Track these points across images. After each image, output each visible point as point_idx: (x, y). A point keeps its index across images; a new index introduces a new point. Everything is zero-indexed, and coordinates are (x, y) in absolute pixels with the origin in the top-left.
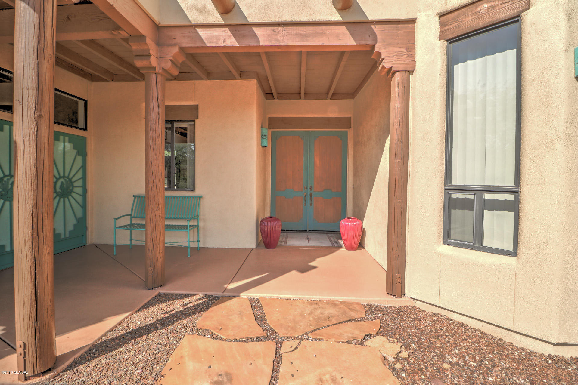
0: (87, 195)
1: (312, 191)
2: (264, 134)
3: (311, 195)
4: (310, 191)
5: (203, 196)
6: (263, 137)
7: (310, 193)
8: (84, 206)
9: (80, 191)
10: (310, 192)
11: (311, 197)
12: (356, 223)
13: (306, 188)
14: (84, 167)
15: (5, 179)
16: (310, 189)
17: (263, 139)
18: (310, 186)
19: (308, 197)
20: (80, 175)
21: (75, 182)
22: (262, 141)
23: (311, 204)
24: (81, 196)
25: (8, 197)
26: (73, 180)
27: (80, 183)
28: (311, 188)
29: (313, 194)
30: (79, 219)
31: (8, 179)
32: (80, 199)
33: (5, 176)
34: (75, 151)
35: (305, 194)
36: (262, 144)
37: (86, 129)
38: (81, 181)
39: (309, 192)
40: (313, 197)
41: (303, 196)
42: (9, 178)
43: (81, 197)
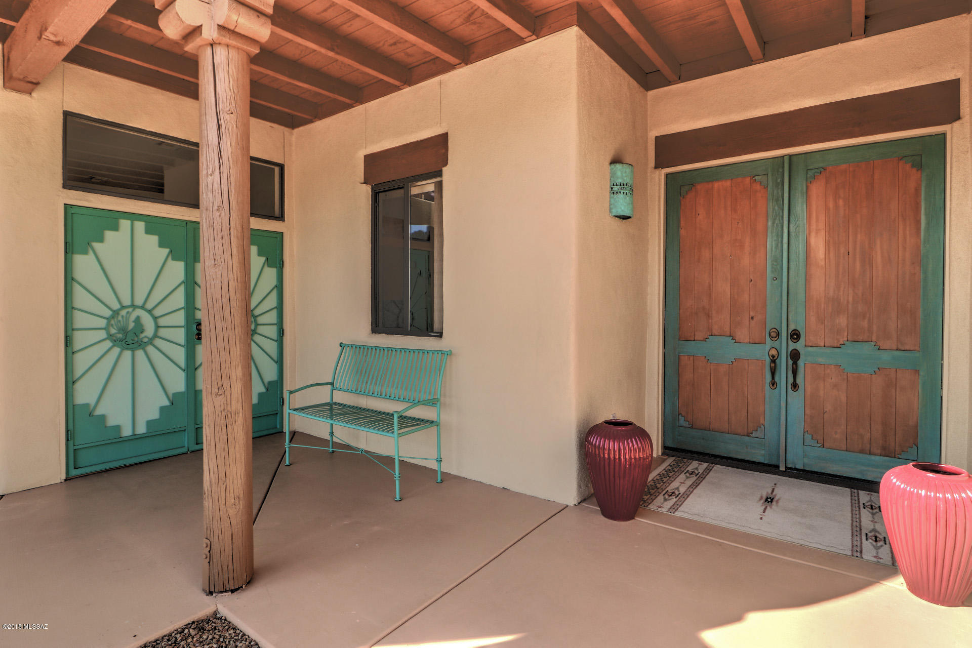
0: (284, 338)
1: (799, 346)
2: (619, 181)
3: (795, 356)
4: (790, 342)
5: (453, 351)
6: (616, 189)
7: (790, 349)
8: (280, 362)
9: (272, 332)
10: (792, 346)
11: (795, 363)
12: (956, 496)
13: (776, 335)
14: (279, 287)
15: (124, 312)
16: (792, 336)
17: (615, 196)
18: (792, 327)
19: (784, 362)
20: (272, 301)
21: (260, 315)
22: (612, 201)
23: (795, 386)
24: (273, 342)
25: (127, 343)
26: (257, 312)
27: (272, 317)
28: (795, 336)
29: (802, 352)
30: (270, 383)
31: (128, 312)
32: (272, 347)
33: (123, 307)
34: (263, 259)
35: (774, 352)
36: (614, 211)
37: (281, 218)
38: (275, 312)
39: (785, 346)
40: (801, 363)
41: (768, 360)
42: (130, 310)
43: (275, 344)
